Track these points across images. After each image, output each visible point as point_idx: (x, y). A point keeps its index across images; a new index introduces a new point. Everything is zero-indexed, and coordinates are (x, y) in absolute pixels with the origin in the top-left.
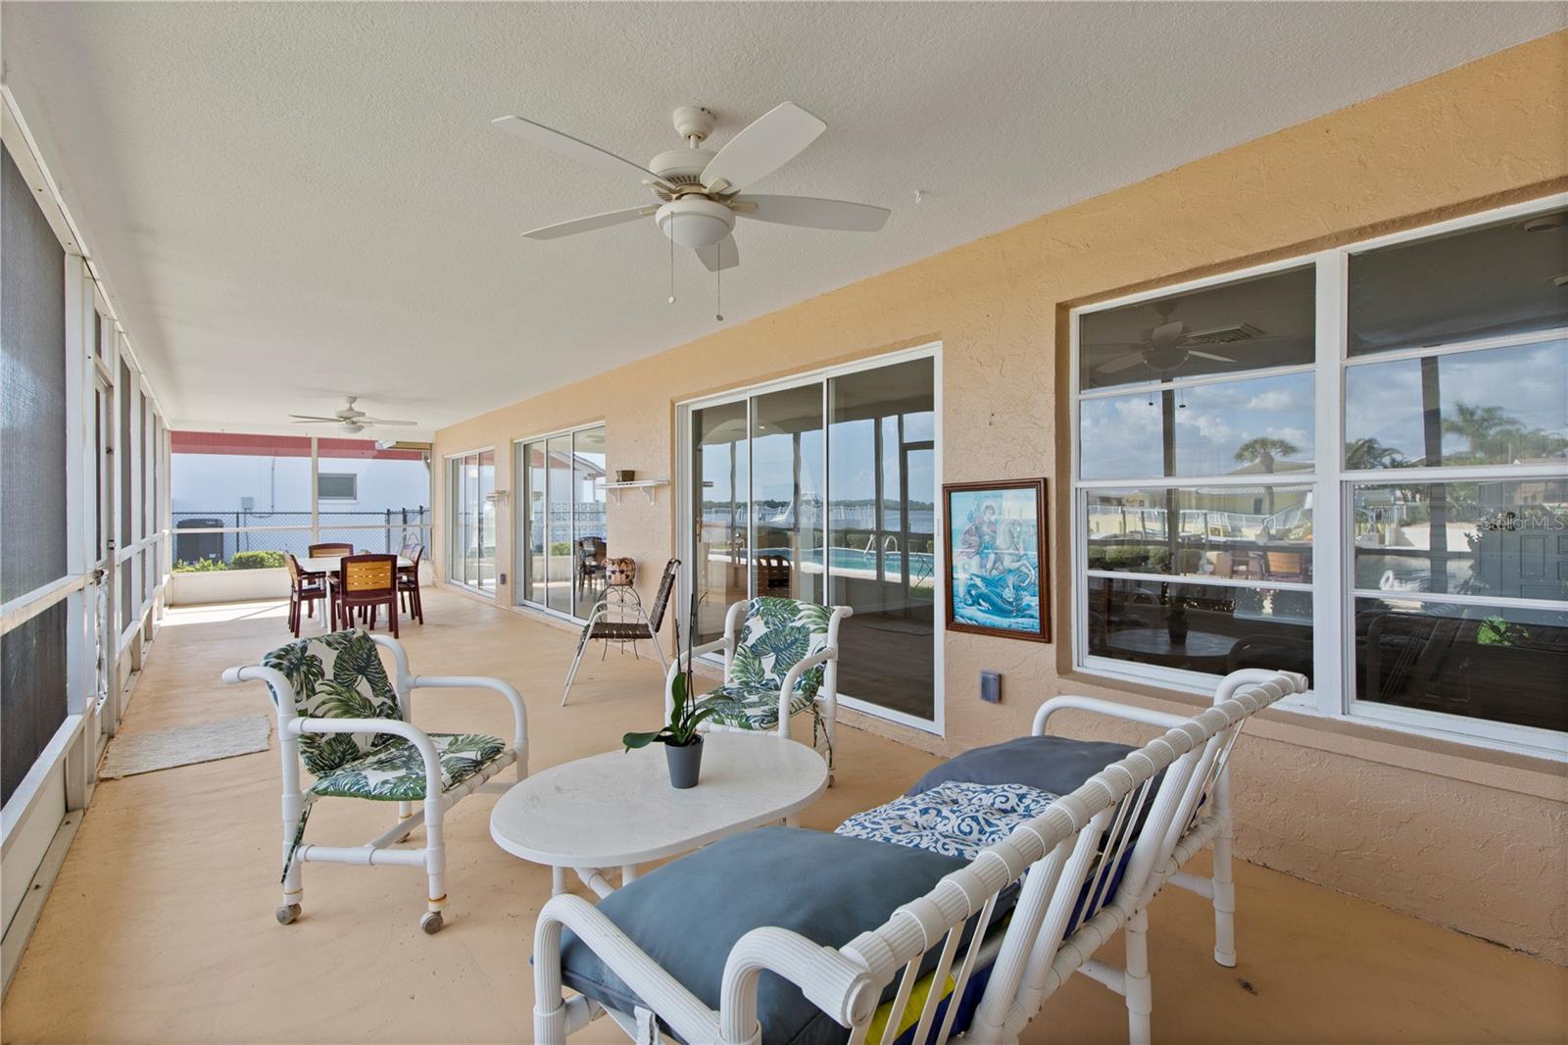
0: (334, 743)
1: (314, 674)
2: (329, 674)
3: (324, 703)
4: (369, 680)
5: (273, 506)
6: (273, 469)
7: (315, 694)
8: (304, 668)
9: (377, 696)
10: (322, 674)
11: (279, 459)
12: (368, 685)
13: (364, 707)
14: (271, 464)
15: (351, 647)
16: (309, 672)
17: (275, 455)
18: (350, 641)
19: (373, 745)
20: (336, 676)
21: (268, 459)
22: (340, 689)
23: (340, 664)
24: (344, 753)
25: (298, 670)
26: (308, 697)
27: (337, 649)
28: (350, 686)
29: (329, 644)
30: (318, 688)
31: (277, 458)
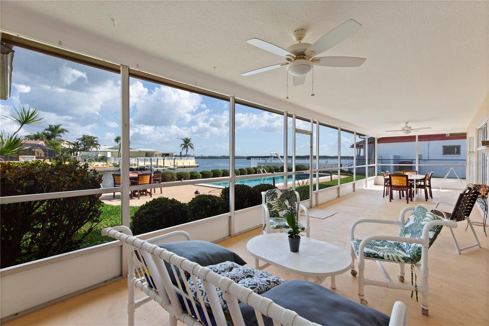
0: (273, 212)
1: (275, 197)
2: (279, 197)
3: (275, 203)
4: (289, 201)
5: (428, 157)
6: (429, 145)
7: (273, 200)
8: (273, 195)
9: (290, 205)
10: (277, 197)
11: (431, 142)
12: (288, 202)
13: (285, 207)
14: (428, 144)
15: (287, 193)
16: (274, 196)
17: (429, 140)
18: (287, 191)
19: (284, 216)
20: (280, 198)
21: (427, 142)
22: (280, 201)
23: (282, 196)
24: (275, 215)
25: (271, 195)
26: (271, 201)
27: (283, 192)
28: (283, 201)
29: (281, 191)
30: (274, 199)
31: (430, 141)
